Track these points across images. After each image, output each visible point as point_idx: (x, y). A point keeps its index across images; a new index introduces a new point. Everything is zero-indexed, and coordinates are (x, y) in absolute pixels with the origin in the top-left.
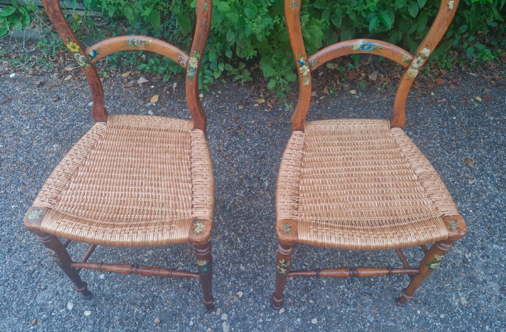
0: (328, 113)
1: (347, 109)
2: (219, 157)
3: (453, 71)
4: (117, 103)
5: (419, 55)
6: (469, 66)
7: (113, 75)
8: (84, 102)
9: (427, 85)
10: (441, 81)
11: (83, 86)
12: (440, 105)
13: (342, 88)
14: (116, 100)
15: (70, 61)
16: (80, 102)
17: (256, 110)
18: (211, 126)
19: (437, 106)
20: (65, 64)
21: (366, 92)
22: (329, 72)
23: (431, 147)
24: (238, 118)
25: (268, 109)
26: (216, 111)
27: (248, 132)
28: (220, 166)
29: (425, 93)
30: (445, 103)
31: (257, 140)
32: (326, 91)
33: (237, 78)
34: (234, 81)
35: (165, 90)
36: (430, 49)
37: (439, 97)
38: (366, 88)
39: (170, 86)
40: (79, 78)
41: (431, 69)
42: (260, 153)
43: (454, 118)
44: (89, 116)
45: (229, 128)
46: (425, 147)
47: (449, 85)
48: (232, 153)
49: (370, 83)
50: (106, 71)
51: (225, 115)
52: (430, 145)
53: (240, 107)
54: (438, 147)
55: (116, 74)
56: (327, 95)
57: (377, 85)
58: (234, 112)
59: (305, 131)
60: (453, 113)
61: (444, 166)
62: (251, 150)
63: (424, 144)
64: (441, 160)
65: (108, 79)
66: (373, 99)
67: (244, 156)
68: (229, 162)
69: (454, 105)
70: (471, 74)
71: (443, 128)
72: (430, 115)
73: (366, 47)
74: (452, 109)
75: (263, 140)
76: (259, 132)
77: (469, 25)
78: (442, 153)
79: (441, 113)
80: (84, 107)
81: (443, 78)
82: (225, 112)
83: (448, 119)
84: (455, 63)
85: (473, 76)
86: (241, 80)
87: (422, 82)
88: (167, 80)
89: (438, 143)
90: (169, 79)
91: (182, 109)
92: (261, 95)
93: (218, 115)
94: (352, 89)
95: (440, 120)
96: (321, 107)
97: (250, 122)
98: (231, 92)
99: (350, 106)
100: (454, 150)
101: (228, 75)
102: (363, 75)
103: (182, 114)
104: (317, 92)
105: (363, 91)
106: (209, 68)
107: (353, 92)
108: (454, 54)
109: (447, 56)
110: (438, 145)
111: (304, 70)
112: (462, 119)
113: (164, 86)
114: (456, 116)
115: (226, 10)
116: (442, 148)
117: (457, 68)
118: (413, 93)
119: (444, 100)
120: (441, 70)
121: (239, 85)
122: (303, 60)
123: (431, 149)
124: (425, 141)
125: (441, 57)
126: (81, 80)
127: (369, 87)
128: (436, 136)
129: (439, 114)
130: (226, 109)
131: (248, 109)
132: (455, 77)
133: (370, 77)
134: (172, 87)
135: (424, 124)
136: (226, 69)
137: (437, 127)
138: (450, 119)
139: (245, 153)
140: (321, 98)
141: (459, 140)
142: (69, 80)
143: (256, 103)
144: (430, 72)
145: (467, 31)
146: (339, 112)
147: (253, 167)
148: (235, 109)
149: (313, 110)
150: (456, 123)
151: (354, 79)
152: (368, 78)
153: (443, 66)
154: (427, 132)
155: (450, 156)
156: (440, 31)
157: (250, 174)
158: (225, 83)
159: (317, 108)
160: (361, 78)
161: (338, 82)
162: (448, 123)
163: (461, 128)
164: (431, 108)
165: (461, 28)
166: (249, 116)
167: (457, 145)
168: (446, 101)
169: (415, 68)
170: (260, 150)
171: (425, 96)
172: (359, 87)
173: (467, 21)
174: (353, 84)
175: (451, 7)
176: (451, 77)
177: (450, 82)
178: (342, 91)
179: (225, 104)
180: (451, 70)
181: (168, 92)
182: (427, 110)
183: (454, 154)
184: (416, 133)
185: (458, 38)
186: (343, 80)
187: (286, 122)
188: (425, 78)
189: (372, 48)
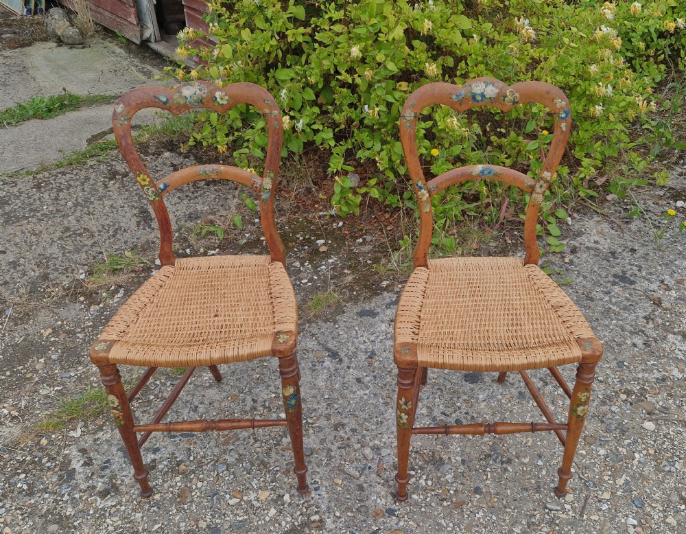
5: (540, 179)
36: (551, 172)
73: (486, 173)
111: (423, 195)
122: (422, 184)
169: (539, 194)
189: (492, 174)
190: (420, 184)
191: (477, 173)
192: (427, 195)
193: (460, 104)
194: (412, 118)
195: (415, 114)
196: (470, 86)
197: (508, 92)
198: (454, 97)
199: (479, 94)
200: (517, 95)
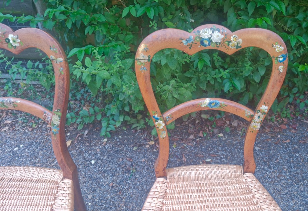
0: (202, 151)
1: (217, 148)
2: (111, 193)
3: (292, 120)
4: (37, 148)
5: (258, 111)
6: (303, 116)
7: (40, 126)
8: (12, 148)
9: (274, 129)
10: (284, 127)
11: (15, 135)
12: (285, 145)
13: (213, 132)
14: (37, 145)
15: (11, 116)
16: (8, 148)
17: (147, 151)
18: (108, 165)
19: (283, 146)
20: (7, 118)
21: (230, 135)
22: (203, 120)
23: (283, 180)
24: (132, 158)
25: (156, 149)
26: (115, 151)
27: (138, 169)
28: (111, 201)
29: (274, 135)
30: (289, 143)
31: (145, 176)
32: (201, 134)
33: (134, 126)
34: (132, 128)
35: (77, 137)
36: (268, 106)
37: (284, 139)
38: (230, 132)
39: (82, 133)
40: (13, 129)
41: (276, 118)
42: (146, 188)
43: (298, 155)
44: (12, 159)
45: (123, 166)
46: (278, 179)
47: (290, 130)
48: (123, 189)
49: (233, 128)
50: (35, 123)
51: (122, 155)
52: (281, 178)
53: (135, 148)
54: (288, 179)
55: (43, 125)
56: (201, 137)
57: (238, 130)
58: (130, 152)
59: (168, 177)
60: (296, 151)
61: (294, 196)
62: (139, 185)
63: (277, 177)
64: (292, 191)
65: (36, 129)
66: (235, 141)
67: (133, 191)
68: (119, 197)
69: (296, 145)
70: (305, 121)
71: (290, 163)
72: (279, 153)
73: (213, 105)
74: (295, 148)
75: (150, 176)
76: (148, 169)
77: (298, 87)
78: (292, 185)
79: (287, 151)
80: (10, 152)
81: (285, 124)
82: (122, 153)
83: (293, 155)
84: (293, 114)
85: (306, 123)
86: (137, 127)
87: (271, 127)
88: (81, 128)
89: (288, 176)
90: (83, 128)
91: (88, 151)
92: (152, 139)
93: (116, 155)
94: (220, 133)
95: (287, 157)
96: (197, 147)
97: (141, 160)
98: (129, 136)
99: (219, 146)
100: (301, 181)
101: (128, 123)
102: (228, 122)
103: (87, 155)
104: (194, 135)
105: (228, 134)
106: (113, 119)
107: (221, 135)
108: (291, 107)
109: (286, 109)
110: (288, 177)
111: (160, 124)
112: (303, 155)
113: (77, 133)
114: (298, 153)
115: (106, 76)
116: (291, 180)
117: (295, 117)
118: (265, 136)
119: (288, 141)
120: (283, 119)
121: (136, 131)
122: (158, 116)
123: (283, 182)
124: (278, 174)
125: (282, 109)
126: (15, 130)
127: (232, 131)
128: (285, 170)
129: (286, 152)
130: (123, 150)
131: (141, 150)
132: (294, 124)
133: (232, 124)
134: (83, 134)
135: (276, 160)
136: (126, 119)
137: (286, 162)
138: (294, 155)
139: (134, 188)
140: (197, 140)
141: (303, 173)
142: (6, 130)
143: (147, 145)
144: (276, 120)
145: (298, 92)
146: (210, 151)
147: (139, 201)
148: (131, 150)
149: (191, 149)
150: (299, 159)
151: (221, 126)
152: (231, 125)
153: (285, 116)
154: (279, 167)
155: (298, 187)
156: (274, 91)
157: (135, 208)
158: (125, 129)
159: (195, 148)
160: (226, 125)
161: (210, 128)
162: (293, 159)
163: (303, 163)
164: (280, 147)
165: (293, 90)
166: (141, 155)
167: (302, 177)
168: (289, 141)
169: (257, 122)
170: (146, 185)
171: (274, 138)
172: (225, 131)
173: (297, 85)
174: (221, 130)
175: (281, 71)
176: (291, 124)
177: (291, 127)
178: (213, 135)
179: (123, 146)
180: (290, 119)
181: (80, 138)
182: (277, 149)
183: (301, 185)
184: (270, 168)
185: (292, 96)
186: (213, 126)
187: (170, 160)
188: (273, 124)
189: (218, 106)
190: (156, 116)
191: (205, 105)
192: (164, 124)
193: (190, 48)
194: (146, 61)
195: (149, 57)
196: (199, 32)
197: (232, 37)
198: (184, 42)
199: (206, 39)
200: (240, 40)
